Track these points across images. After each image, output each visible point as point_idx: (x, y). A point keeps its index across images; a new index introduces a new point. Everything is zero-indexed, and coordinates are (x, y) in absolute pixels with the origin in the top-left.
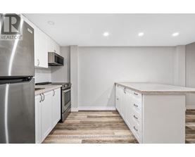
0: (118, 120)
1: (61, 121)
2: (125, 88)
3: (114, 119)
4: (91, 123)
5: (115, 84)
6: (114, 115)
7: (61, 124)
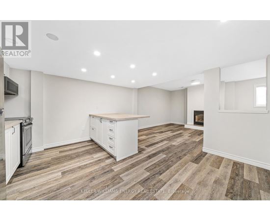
0: (94, 147)
1: (21, 166)
2: (101, 118)
3: (91, 147)
4: (66, 156)
5: (90, 116)
6: (89, 144)
7: (21, 169)
